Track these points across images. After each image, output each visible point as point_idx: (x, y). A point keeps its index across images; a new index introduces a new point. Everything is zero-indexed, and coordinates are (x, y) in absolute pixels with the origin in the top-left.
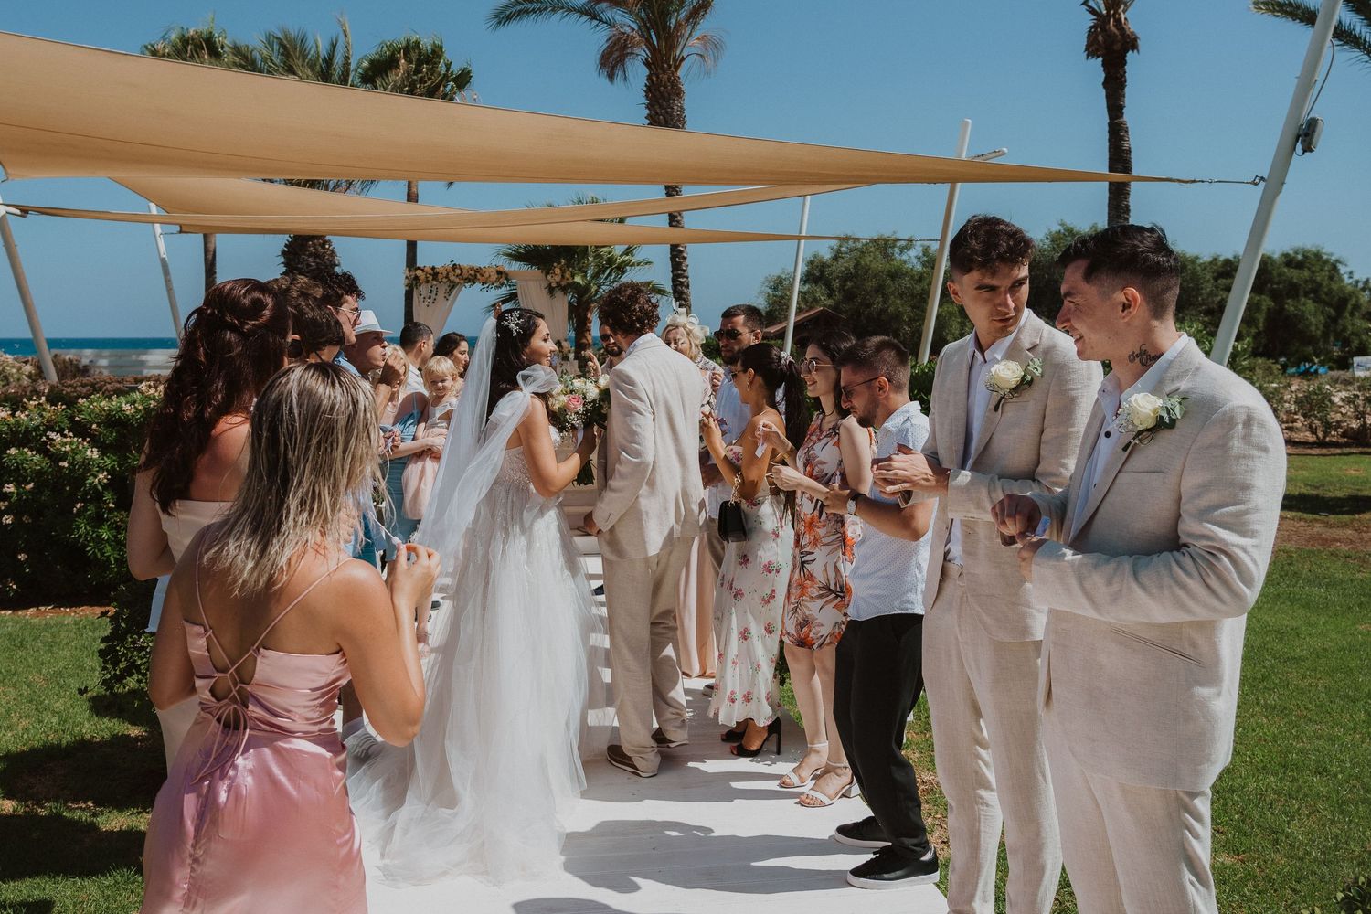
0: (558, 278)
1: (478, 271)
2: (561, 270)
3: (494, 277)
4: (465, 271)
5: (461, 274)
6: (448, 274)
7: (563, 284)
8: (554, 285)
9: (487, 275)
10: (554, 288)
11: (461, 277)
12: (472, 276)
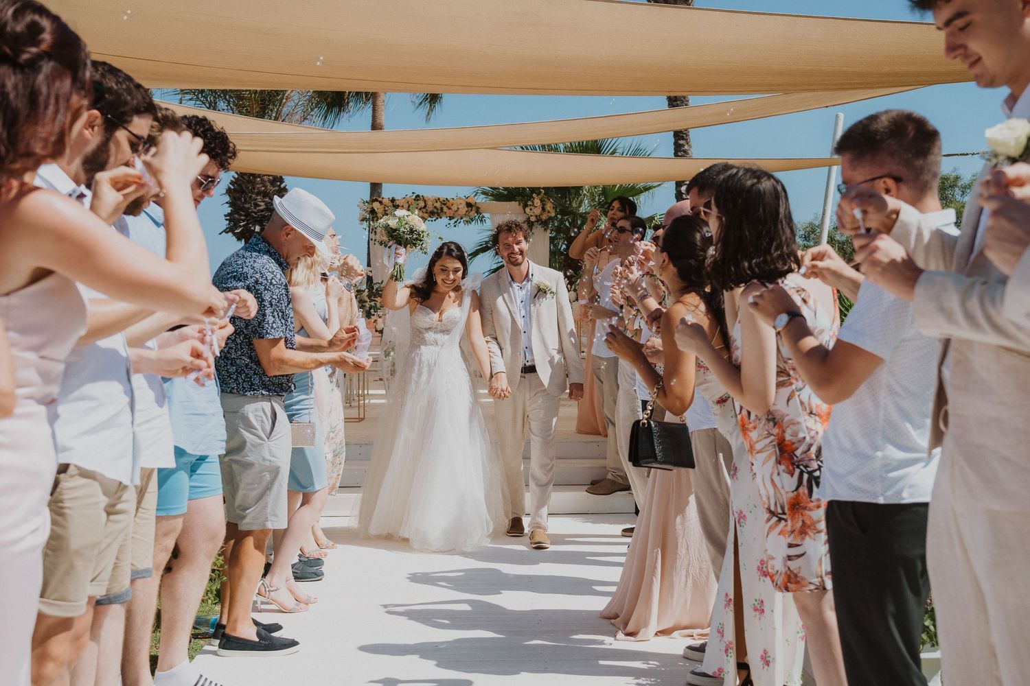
0: (538, 211)
1: (445, 202)
2: (541, 201)
3: (463, 209)
4: (429, 204)
5: (425, 207)
7: (544, 217)
8: (533, 219)
9: (454, 208)
10: (533, 222)
11: (424, 210)
12: (437, 209)
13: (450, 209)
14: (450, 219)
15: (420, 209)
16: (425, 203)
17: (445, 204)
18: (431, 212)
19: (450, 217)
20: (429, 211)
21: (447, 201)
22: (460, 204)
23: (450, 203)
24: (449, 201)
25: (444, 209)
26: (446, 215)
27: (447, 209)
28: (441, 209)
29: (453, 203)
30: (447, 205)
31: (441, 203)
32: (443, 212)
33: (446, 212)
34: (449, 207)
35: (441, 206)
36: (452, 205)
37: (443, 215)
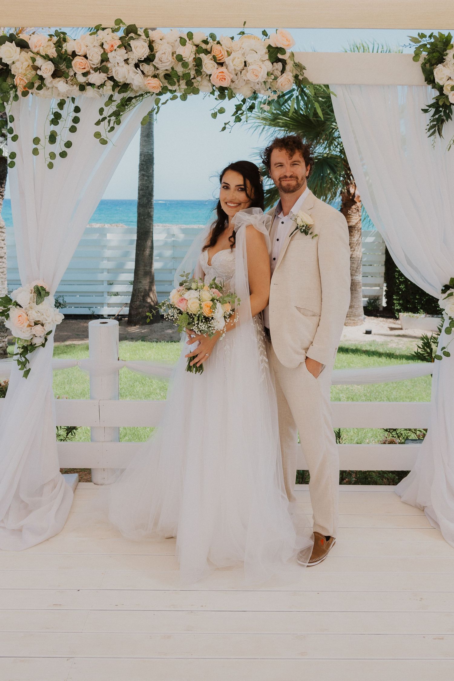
1: (207, 46)
11: (146, 68)
12: (185, 65)
13: (221, 64)
14: (222, 96)
15: (137, 66)
16: (151, 47)
17: (207, 52)
18: (167, 76)
19: (222, 90)
20: (161, 73)
21: (216, 42)
22: (250, 50)
23: (223, 48)
24: (219, 43)
25: (206, 66)
26: (212, 84)
27: (214, 66)
28: (195, 67)
29: (231, 49)
30: (215, 54)
31: (197, 46)
32: (203, 74)
33: (210, 75)
34: (220, 60)
35: (198, 56)
36: (227, 51)
37: (201, 84)
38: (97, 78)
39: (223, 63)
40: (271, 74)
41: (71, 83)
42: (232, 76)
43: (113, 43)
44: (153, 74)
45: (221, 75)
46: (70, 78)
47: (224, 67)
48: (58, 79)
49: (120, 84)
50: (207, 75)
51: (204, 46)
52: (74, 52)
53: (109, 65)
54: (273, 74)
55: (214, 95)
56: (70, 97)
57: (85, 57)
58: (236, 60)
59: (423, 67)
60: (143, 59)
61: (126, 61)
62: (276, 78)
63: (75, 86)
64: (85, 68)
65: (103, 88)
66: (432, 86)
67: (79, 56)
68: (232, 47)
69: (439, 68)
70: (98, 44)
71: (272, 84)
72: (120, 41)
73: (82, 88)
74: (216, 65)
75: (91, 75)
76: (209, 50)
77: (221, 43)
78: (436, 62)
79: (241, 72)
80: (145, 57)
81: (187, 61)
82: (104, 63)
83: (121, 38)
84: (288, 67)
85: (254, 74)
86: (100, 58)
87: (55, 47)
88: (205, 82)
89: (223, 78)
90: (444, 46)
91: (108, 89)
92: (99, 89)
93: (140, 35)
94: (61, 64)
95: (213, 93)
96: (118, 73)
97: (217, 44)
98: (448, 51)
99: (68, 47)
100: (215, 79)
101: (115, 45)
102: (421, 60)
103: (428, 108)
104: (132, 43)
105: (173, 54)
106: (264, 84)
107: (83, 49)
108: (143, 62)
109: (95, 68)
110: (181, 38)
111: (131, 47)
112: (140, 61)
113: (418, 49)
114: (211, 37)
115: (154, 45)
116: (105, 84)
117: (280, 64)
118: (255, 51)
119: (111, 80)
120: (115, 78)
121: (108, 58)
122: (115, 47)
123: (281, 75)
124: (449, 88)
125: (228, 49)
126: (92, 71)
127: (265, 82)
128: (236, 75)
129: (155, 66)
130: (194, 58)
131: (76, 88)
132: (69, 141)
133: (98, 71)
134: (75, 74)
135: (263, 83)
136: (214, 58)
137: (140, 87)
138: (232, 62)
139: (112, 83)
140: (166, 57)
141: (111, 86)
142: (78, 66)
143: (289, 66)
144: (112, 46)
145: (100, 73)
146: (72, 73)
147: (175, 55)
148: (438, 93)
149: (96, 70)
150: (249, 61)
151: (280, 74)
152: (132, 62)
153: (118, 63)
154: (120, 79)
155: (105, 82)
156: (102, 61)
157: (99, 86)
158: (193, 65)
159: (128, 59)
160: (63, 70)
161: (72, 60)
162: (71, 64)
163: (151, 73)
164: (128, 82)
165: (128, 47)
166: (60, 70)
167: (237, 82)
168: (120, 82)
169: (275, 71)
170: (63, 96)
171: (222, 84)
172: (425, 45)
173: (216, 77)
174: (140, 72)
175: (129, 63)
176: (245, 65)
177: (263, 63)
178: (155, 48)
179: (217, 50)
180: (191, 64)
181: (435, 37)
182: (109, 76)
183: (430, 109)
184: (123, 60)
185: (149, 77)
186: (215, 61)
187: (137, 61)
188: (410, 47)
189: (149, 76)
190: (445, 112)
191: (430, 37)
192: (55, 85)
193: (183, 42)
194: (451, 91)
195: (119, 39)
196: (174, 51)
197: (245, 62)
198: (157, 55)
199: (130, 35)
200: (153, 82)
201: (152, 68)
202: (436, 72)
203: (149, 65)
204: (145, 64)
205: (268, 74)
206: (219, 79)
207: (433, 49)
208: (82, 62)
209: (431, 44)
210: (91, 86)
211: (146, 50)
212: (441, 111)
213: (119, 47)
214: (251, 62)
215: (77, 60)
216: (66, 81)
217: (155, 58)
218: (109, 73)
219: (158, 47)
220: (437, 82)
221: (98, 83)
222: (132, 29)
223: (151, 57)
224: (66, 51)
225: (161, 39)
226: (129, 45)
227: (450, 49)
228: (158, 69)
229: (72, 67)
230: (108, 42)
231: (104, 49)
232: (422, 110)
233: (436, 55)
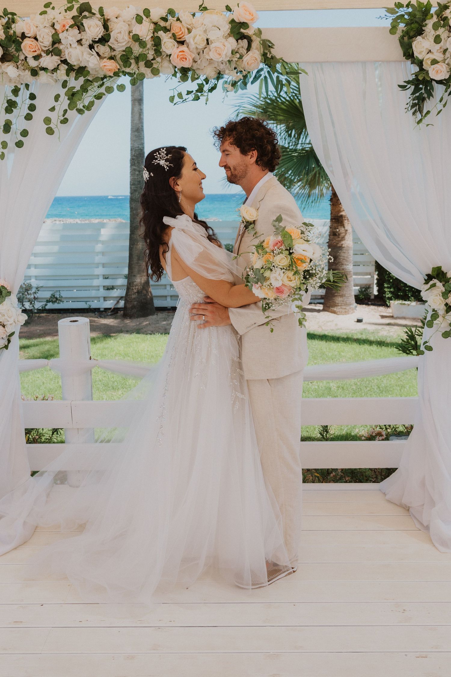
6: (56, 41)
11: (102, 49)
12: (142, 44)
13: (182, 43)
14: (184, 78)
15: (91, 47)
16: (106, 27)
17: (166, 30)
18: (124, 58)
19: (184, 71)
20: (118, 54)
21: (175, 19)
22: (212, 26)
23: (183, 25)
24: (178, 19)
25: (165, 44)
26: (173, 65)
27: (174, 45)
28: (154, 46)
29: (192, 26)
30: (174, 32)
31: (156, 24)
32: (163, 54)
33: (170, 55)
34: (180, 38)
35: (156, 34)
36: (188, 29)
37: (162, 66)
38: (49, 61)
39: (184, 41)
40: (236, 53)
41: (22, 68)
42: (193, 56)
43: (64, 23)
44: (109, 56)
45: (182, 55)
46: (20, 62)
47: (185, 45)
48: (7, 64)
49: (74, 68)
50: (167, 56)
51: (162, 24)
52: (23, 34)
53: (61, 47)
54: (238, 53)
55: (176, 77)
56: (24, 83)
57: (36, 39)
58: (198, 36)
59: (401, 40)
60: (97, 40)
61: (79, 42)
62: (241, 57)
63: (27, 71)
64: (36, 51)
65: (57, 73)
66: (411, 61)
67: (29, 37)
68: (193, 24)
69: (418, 40)
70: (48, 25)
71: (238, 63)
72: (72, 20)
73: (34, 73)
74: (176, 44)
75: (43, 58)
76: (168, 28)
77: (181, 19)
78: (415, 34)
79: (203, 51)
80: (100, 36)
81: (144, 40)
82: (56, 45)
83: (73, 18)
84: (254, 45)
85: (217, 52)
86: (51, 39)
87: (3, 29)
88: (166, 64)
89: (183, 58)
90: (423, 16)
91: (62, 73)
92: (53, 74)
93: (94, 14)
94: (10, 47)
95: (175, 75)
96: (71, 56)
97: (177, 21)
98: (427, 22)
99: (18, 28)
100: (175, 59)
101: (67, 24)
102: (399, 33)
103: (406, 84)
104: (85, 21)
105: (130, 32)
106: (229, 64)
107: (32, 30)
108: (98, 43)
109: (47, 50)
110: (138, 15)
111: (84, 27)
112: (95, 42)
113: (395, 20)
114: (170, 14)
115: (109, 24)
116: (59, 68)
117: (245, 41)
118: (218, 28)
119: (64, 64)
120: (69, 61)
121: (60, 39)
122: (67, 27)
123: (247, 53)
124: (429, 62)
125: (189, 27)
126: (43, 54)
127: (229, 61)
128: (199, 55)
129: (111, 48)
130: (152, 37)
131: (28, 73)
132: (24, 130)
133: (51, 54)
134: (26, 58)
135: (228, 62)
136: (174, 35)
137: (97, 70)
138: (194, 40)
139: (66, 67)
140: (122, 37)
141: (65, 70)
142: (28, 49)
143: (256, 43)
144: (64, 26)
145: (52, 55)
146: (22, 57)
147: (131, 34)
148: (417, 69)
149: (48, 52)
150: (211, 38)
151: (245, 52)
152: (86, 43)
153: (71, 45)
154: (73, 61)
155: (58, 66)
156: (54, 43)
157: (52, 70)
158: (152, 44)
159: (81, 40)
160: (12, 54)
161: (21, 43)
162: (21, 47)
163: (107, 55)
164: (83, 65)
165: (81, 26)
166: (9, 54)
167: (199, 62)
168: (74, 66)
169: (241, 49)
170: (15, 82)
171: (184, 65)
172: (403, 16)
173: (176, 56)
174: (95, 53)
175: (83, 44)
176: (208, 44)
177: (226, 40)
178: (110, 27)
179: (176, 27)
180: (150, 44)
181: (413, 6)
182: (63, 59)
183: (409, 86)
184: (75, 41)
185: (104, 59)
186: (175, 39)
187: (91, 42)
188: (387, 19)
189: (105, 57)
190: (426, 89)
191: (407, 6)
192: (4, 70)
193: (139, 20)
194: (431, 65)
195: (72, 19)
196: (130, 30)
197: (207, 40)
198: (112, 34)
199: (83, 14)
200: (109, 65)
201: (108, 49)
202: (414, 45)
203: (104, 46)
204: (101, 45)
205: (233, 52)
206: (180, 58)
207: (411, 20)
208: (32, 44)
209: (409, 14)
210: (44, 71)
211: (101, 30)
212: (421, 89)
213: (71, 27)
214: (214, 40)
215: (26, 43)
216: (16, 66)
217: (110, 38)
218: (62, 56)
219: (113, 26)
220: (416, 56)
221: (51, 67)
222: (85, 8)
223: (105, 37)
224: (14, 32)
225: (117, 18)
226: (82, 24)
227: (430, 19)
228: (114, 50)
229: (21, 50)
230: (59, 22)
231: (55, 29)
232: (400, 86)
233: (414, 26)
